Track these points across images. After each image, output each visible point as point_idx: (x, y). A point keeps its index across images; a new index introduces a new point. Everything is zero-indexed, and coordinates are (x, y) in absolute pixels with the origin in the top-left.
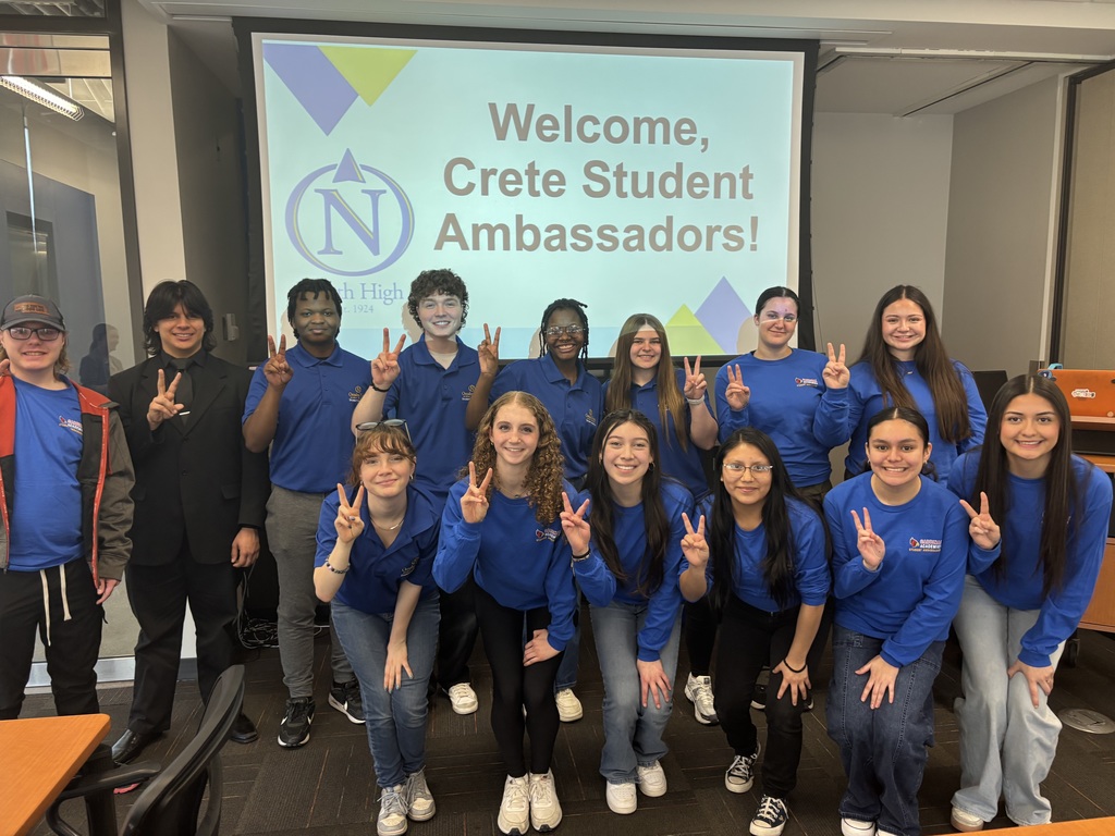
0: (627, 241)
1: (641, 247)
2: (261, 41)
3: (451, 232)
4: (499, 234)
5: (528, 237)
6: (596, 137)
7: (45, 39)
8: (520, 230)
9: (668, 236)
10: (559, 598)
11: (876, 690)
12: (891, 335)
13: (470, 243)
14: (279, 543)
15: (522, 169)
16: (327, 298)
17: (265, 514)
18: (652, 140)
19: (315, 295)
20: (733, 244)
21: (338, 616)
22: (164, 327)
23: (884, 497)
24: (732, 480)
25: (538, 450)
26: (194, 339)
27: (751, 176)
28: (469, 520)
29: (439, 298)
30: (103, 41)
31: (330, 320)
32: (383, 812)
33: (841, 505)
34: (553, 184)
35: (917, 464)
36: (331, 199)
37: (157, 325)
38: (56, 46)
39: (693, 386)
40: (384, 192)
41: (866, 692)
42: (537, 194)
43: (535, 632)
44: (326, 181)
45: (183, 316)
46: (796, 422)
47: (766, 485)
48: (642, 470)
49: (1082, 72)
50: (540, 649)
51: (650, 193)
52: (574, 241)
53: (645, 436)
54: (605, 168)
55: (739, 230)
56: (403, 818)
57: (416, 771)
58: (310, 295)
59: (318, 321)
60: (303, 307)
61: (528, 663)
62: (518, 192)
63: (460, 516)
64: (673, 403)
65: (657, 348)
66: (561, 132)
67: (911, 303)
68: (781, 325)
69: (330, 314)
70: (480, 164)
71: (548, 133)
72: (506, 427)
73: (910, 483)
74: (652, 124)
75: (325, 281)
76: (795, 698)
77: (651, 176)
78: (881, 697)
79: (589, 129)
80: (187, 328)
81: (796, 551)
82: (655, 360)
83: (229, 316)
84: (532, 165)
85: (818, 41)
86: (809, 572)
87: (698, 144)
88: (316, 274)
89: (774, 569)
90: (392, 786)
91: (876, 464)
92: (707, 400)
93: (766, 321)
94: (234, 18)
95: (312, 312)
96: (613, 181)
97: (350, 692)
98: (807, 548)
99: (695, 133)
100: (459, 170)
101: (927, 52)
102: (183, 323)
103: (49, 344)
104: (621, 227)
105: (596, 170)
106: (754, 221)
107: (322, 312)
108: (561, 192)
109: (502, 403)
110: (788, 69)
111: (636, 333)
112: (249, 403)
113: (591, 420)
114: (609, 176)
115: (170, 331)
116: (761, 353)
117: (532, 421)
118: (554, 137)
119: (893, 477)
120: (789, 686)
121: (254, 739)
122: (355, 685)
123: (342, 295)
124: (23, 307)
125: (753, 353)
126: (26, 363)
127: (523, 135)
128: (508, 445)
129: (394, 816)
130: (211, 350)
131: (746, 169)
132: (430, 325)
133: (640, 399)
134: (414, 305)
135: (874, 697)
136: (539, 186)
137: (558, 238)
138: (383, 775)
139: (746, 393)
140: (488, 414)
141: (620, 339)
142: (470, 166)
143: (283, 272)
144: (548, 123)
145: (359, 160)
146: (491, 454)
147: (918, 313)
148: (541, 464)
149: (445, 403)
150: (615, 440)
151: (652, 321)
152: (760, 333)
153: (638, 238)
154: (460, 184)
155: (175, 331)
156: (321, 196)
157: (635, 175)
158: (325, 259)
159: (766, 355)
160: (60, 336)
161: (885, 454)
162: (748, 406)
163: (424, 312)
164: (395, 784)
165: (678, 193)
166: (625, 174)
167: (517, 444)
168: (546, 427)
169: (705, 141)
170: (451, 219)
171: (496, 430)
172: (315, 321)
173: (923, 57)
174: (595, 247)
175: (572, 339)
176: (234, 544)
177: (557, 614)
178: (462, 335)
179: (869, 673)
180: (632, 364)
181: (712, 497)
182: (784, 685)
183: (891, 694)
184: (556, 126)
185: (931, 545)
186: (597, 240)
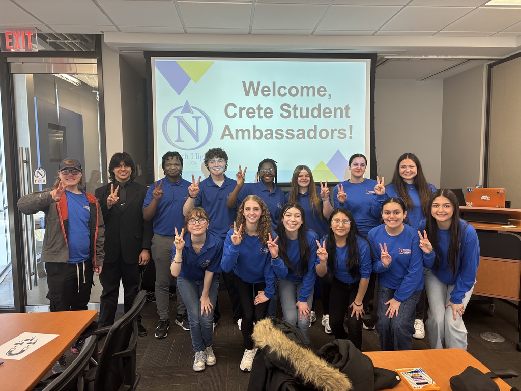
0: (298, 136)
1: (304, 138)
2: (154, 60)
3: (227, 133)
4: (246, 133)
5: (258, 134)
6: (285, 94)
7: (71, 60)
8: (255, 131)
9: (315, 133)
10: (269, 277)
11: (391, 311)
12: (403, 173)
13: (234, 137)
14: (157, 255)
15: (255, 107)
16: (177, 159)
17: (151, 244)
18: (308, 95)
19: (172, 157)
20: (342, 136)
21: (179, 283)
22: (116, 170)
23: (390, 233)
24: (335, 226)
25: (261, 217)
26: (127, 175)
27: (349, 109)
28: (235, 244)
29: (216, 159)
30: (94, 60)
31: (178, 168)
32: (196, 361)
33: (373, 236)
34: (268, 113)
35: (401, 219)
36: (180, 120)
37: (114, 170)
38: (75, 62)
39: (324, 193)
40: (201, 117)
41: (387, 312)
42: (261, 117)
43: (259, 292)
44: (178, 113)
45: (123, 166)
46: (366, 208)
47: (348, 229)
48: (298, 226)
49: (493, 63)
50: (261, 298)
51: (307, 116)
52: (276, 135)
53: (300, 213)
54: (289, 106)
55: (345, 130)
56: (203, 364)
57: (209, 346)
58: (170, 158)
59: (173, 168)
60: (168, 163)
61: (257, 304)
62: (254, 116)
63: (231, 243)
64: (316, 200)
65: (308, 178)
66: (271, 93)
67: (411, 161)
68: (359, 168)
69: (178, 165)
70: (238, 107)
71: (266, 93)
72: (248, 209)
73: (399, 226)
74: (308, 88)
75: (177, 152)
76: (357, 316)
77: (308, 109)
78: (393, 314)
79: (283, 91)
80: (125, 171)
81: (359, 256)
82: (308, 183)
83: (138, 166)
84: (259, 106)
85: (376, 54)
86: (364, 265)
87: (327, 96)
88: (173, 150)
89: (351, 263)
90: (199, 351)
91: (385, 220)
92: (330, 199)
93: (353, 167)
94: (144, 51)
95: (171, 165)
96: (292, 112)
97: (184, 318)
98: (364, 255)
99: (326, 91)
100: (231, 108)
101: (423, 57)
102: (123, 169)
103: (76, 176)
104: (296, 130)
105: (285, 107)
106: (351, 127)
107: (175, 165)
108: (271, 116)
109: (246, 200)
110: (364, 66)
111: (299, 172)
112: (146, 201)
113: (279, 206)
114: (291, 110)
115: (118, 172)
116: (352, 181)
117: (258, 206)
118: (268, 95)
119: (391, 224)
120: (355, 312)
121: (146, 335)
122: (186, 315)
123: (183, 158)
124: (67, 162)
125: (349, 180)
126: (68, 183)
127: (256, 94)
128: (250, 216)
129: (200, 363)
130: (134, 179)
131: (347, 106)
132: (213, 170)
133: (302, 199)
134: (206, 163)
135: (390, 314)
136: (262, 114)
137: (270, 135)
138: (196, 346)
139: (346, 196)
140: (242, 205)
141: (293, 174)
142: (235, 106)
143: (160, 149)
144: (266, 89)
145: (191, 105)
146: (244, 220)
147: (413, 164)
148: (262, 222)
149: (220, 201)
150: (288, 214)
151: (306, 168)
152: (351, 173)
153: (302, 134)
154: (231, 114)
155: (120, 172)
156: (176, 119)
157: (301, 109)
158: (177, 143)
159: (353, 181)
160: (80, 172)
161: (389, 215)
162: (346, 201)
163: (210, 165)
164: (201, 350)
165: (319, 116)
166: (297, 109)
167: (253, 215)
168: (264, 208)
169: (330, 95)
170: (227, 127)
171: (245, 211)
172: (172, 168)
173: (422, 59)
174: (285, 137)
175: (270, 174)
176: (140, 256)
177: (268, 283)
178: (226, 173)
179: (389, 304)
180: (298, 185)
181: (327, 235)
182: (353, 311)
183: (397, 313)
184: (269, 90)
185: (407, 252)
186: (285, 135)
